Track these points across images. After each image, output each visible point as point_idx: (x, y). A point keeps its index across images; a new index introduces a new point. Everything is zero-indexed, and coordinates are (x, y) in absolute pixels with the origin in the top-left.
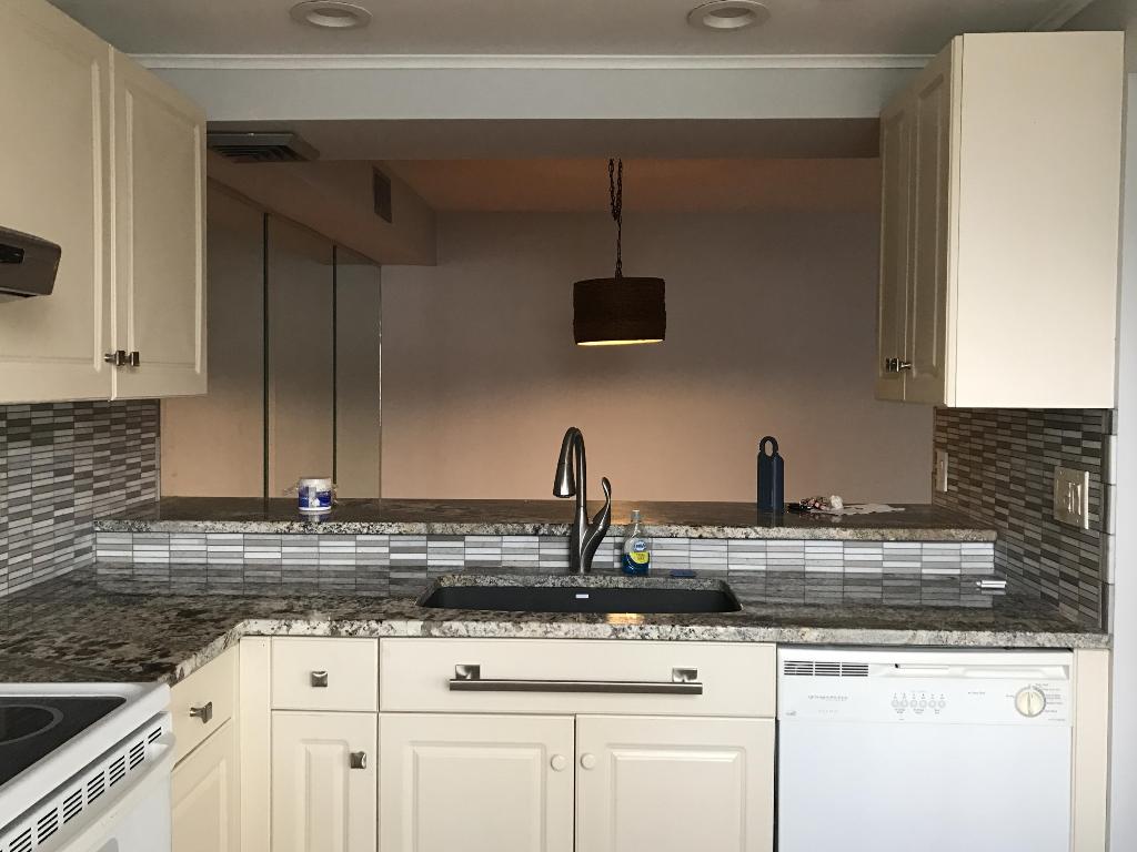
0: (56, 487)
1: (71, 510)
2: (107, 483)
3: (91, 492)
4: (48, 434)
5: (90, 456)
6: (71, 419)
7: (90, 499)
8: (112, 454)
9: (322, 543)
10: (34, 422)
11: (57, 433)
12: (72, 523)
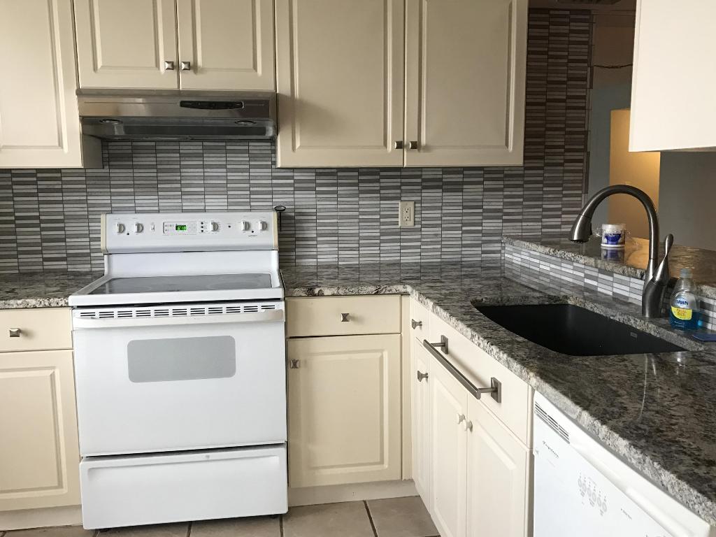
0: (463, 215)
1: (480, 228)
2: (520, 217)
3: (501, 221)
4: (460, 187)
5: (502, 200)
6: (482, 179)
7: (501, 225)
8: (524, 201)
9: (563, 265)
10: (444, 180)
11: (465, 187)
12: (480, 235)
